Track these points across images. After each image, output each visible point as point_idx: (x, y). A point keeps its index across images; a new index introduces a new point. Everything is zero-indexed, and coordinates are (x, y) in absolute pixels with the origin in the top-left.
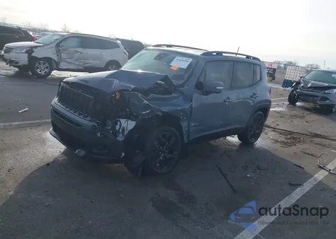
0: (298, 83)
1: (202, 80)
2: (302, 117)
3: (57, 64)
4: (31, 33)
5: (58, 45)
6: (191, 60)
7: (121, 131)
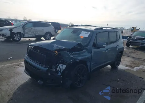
0: (130, 37)
1: (95, 42)
2: (134, 53)
3: (24, 35)
4: (10, 21)
5: (23, 27)
6: (90, 33)
7: (59, 71)
